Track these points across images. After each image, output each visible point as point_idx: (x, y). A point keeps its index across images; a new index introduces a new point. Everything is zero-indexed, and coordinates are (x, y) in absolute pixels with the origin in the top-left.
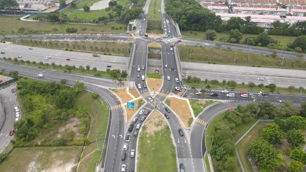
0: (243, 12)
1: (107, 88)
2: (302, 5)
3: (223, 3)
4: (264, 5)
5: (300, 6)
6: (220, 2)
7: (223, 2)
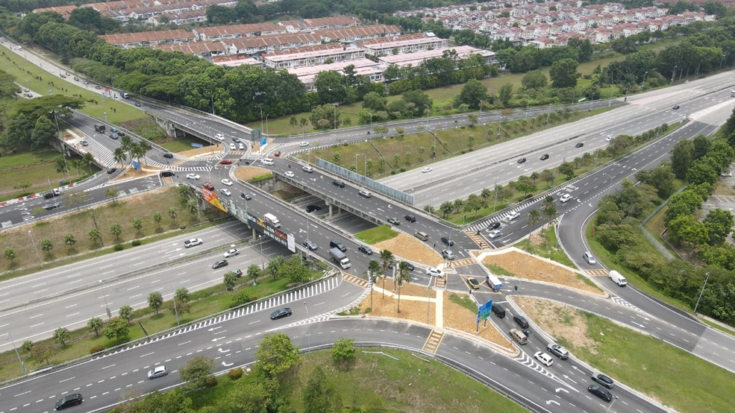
0: (292, 65)
1: (332, 316)
2: (362, 37)
3: (220, 54)
4: (302, 46)
5: (359, 39)
6: (215, 52)
7: (221, 52)
